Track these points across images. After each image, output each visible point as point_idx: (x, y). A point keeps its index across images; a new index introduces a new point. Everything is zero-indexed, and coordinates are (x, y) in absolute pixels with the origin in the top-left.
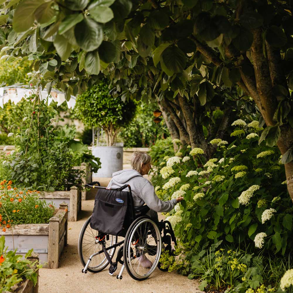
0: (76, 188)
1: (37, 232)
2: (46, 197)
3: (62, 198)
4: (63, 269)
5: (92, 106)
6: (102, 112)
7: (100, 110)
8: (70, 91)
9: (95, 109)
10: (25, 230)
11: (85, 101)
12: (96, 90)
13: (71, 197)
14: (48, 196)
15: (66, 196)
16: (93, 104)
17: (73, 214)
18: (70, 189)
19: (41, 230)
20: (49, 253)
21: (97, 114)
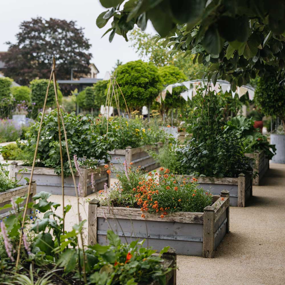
0: (244, 175)
1: (192, 221)
2: (216, 183)
3: (230, 184)
4: (218, 259)
5: (269, 97)
6: (279, 102)
7: (277, 101)
8: (235, 82)
9: (272, 100)
10: (180, 217)
11: (262, 93)
12: (272, 83)
13: (239, 184)
14: (217, 182)
15: (234, 183)
16: (271, 95)
17: (242, 200)
18: (239, 176)
19: (196, 218)
20: (204, 243)
21: (275, 104)
